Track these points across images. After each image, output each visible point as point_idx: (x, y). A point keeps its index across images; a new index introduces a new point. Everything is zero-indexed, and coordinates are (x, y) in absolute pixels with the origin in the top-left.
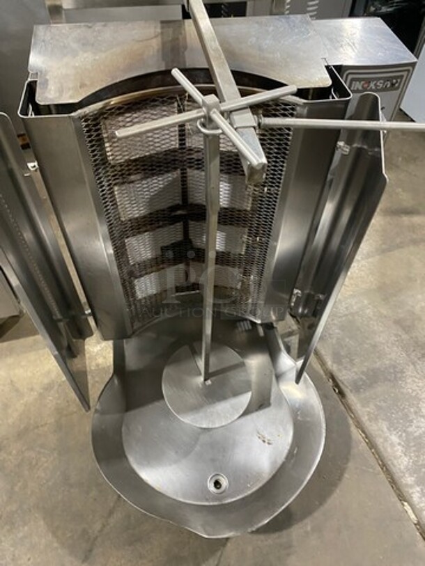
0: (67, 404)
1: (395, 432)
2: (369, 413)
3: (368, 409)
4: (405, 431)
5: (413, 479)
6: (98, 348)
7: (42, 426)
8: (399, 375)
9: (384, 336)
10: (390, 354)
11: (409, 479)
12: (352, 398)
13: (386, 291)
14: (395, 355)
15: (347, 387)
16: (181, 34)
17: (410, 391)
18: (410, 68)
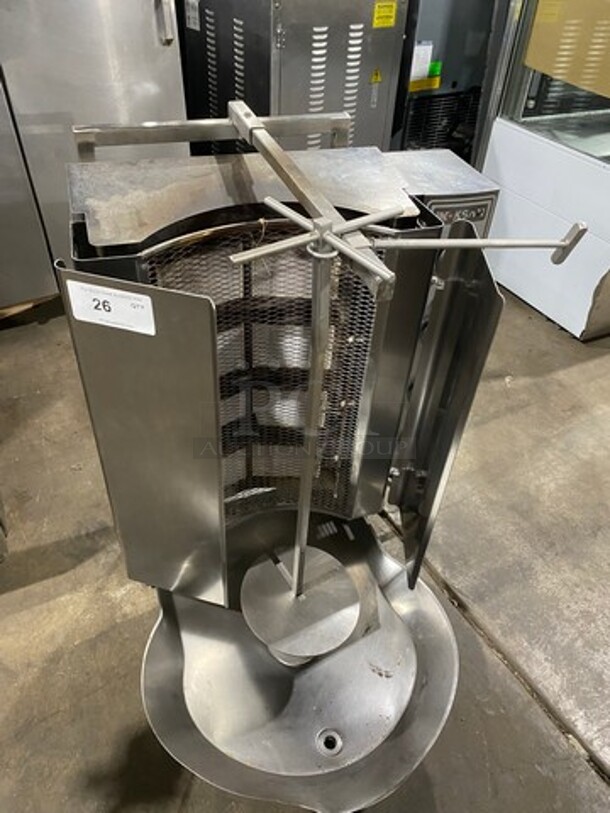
0: (86, 678)
1: (537, 646)
2: (501, 627)
3: (499, 621)
4: (549, 642)
5: (571, 701)
6: (123, 591)
7: (52, 715)
8: (528, 573)
9: (501, 527)
10: (511, 548)
11: (567, 703)
12: (476, 610)
13: (491, 472)
14: (519, 548)
15: (467, 597)
16: (242, 167)
17: (545, 590)
18: (493, 196)
